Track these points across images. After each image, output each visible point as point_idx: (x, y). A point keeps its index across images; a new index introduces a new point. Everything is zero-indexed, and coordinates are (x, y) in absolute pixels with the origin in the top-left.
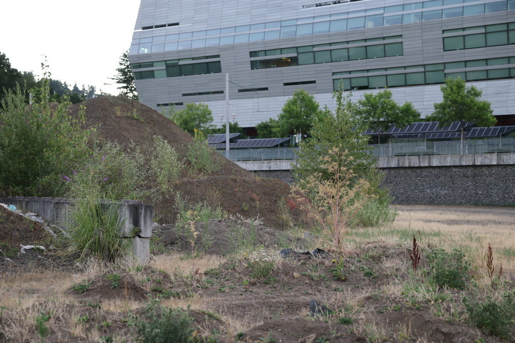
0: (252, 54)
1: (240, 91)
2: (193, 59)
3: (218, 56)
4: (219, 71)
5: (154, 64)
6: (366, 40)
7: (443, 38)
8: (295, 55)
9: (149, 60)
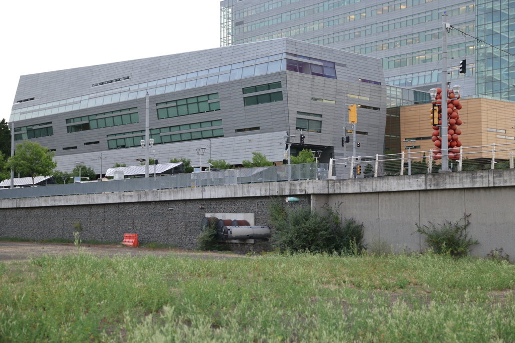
0: (68, 121)
1: (64, 149)
2: (40, 125)
3: (51, 123)
4: (52, 134)
5: (22, 129)
6: (121, 111)
7: (157, 110)
8: (87, 122)
9: (19, 126)
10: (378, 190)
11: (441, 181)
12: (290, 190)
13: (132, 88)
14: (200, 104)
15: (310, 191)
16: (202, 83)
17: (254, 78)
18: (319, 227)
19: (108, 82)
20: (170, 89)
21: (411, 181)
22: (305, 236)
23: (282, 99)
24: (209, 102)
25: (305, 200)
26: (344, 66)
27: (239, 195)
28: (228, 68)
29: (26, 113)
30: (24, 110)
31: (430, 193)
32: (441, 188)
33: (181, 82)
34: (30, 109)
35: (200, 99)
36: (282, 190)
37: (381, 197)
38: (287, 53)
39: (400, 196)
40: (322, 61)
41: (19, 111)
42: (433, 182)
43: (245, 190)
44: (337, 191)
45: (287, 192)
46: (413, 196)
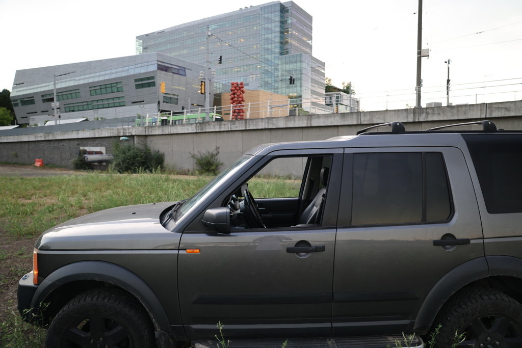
0: (43, 96)
1: (42, 112)
2: (27, 98)
3: (33, 97)
4: (34, 103)
5: (18, 100)
6: (71, 91)
7: (90, 91)
8: (52, 97)
9: (16, 98)
10: (171, 133)
11: (204, 127)
12: (123, 132)
13: (77, 78)
14: (113, 88)
15: (134, 134)
16: (113, 76)
17: (140, 74)
18: (136, 155)
19: (64, 75)
20: (97, 79)
21: (188, 127)
22: (128, 161)
23: (155, 85)
24: (118, 86)
25: (132, 139)
26: (191, 70)
27: (97, 136)
28: (127, 68)
29: (19, 91)
30: (18, 90)
31: (199, 134)
32: (204, 131)
33: (102, 75)
34: (22, 89)
35: (113, 85)
36: (119, 132)
37: (174, 136)
38: (158, 61)
39: (183, 136)
40: (178, 66)
41: (16, 90)
42: (200, 128)
43: (100, 133)
44: (150, 134)
45: (122, 134)
46: (190, 136)
